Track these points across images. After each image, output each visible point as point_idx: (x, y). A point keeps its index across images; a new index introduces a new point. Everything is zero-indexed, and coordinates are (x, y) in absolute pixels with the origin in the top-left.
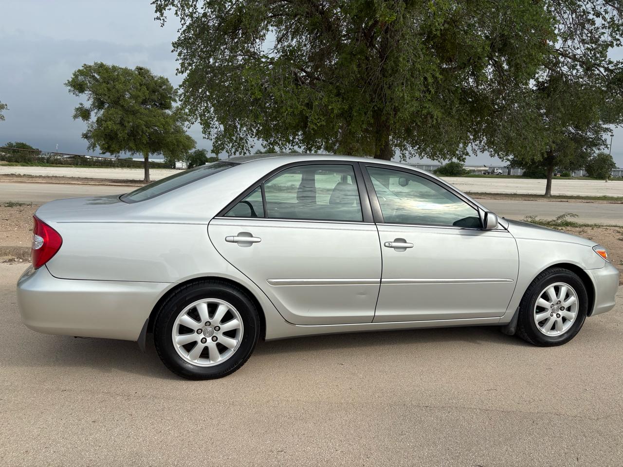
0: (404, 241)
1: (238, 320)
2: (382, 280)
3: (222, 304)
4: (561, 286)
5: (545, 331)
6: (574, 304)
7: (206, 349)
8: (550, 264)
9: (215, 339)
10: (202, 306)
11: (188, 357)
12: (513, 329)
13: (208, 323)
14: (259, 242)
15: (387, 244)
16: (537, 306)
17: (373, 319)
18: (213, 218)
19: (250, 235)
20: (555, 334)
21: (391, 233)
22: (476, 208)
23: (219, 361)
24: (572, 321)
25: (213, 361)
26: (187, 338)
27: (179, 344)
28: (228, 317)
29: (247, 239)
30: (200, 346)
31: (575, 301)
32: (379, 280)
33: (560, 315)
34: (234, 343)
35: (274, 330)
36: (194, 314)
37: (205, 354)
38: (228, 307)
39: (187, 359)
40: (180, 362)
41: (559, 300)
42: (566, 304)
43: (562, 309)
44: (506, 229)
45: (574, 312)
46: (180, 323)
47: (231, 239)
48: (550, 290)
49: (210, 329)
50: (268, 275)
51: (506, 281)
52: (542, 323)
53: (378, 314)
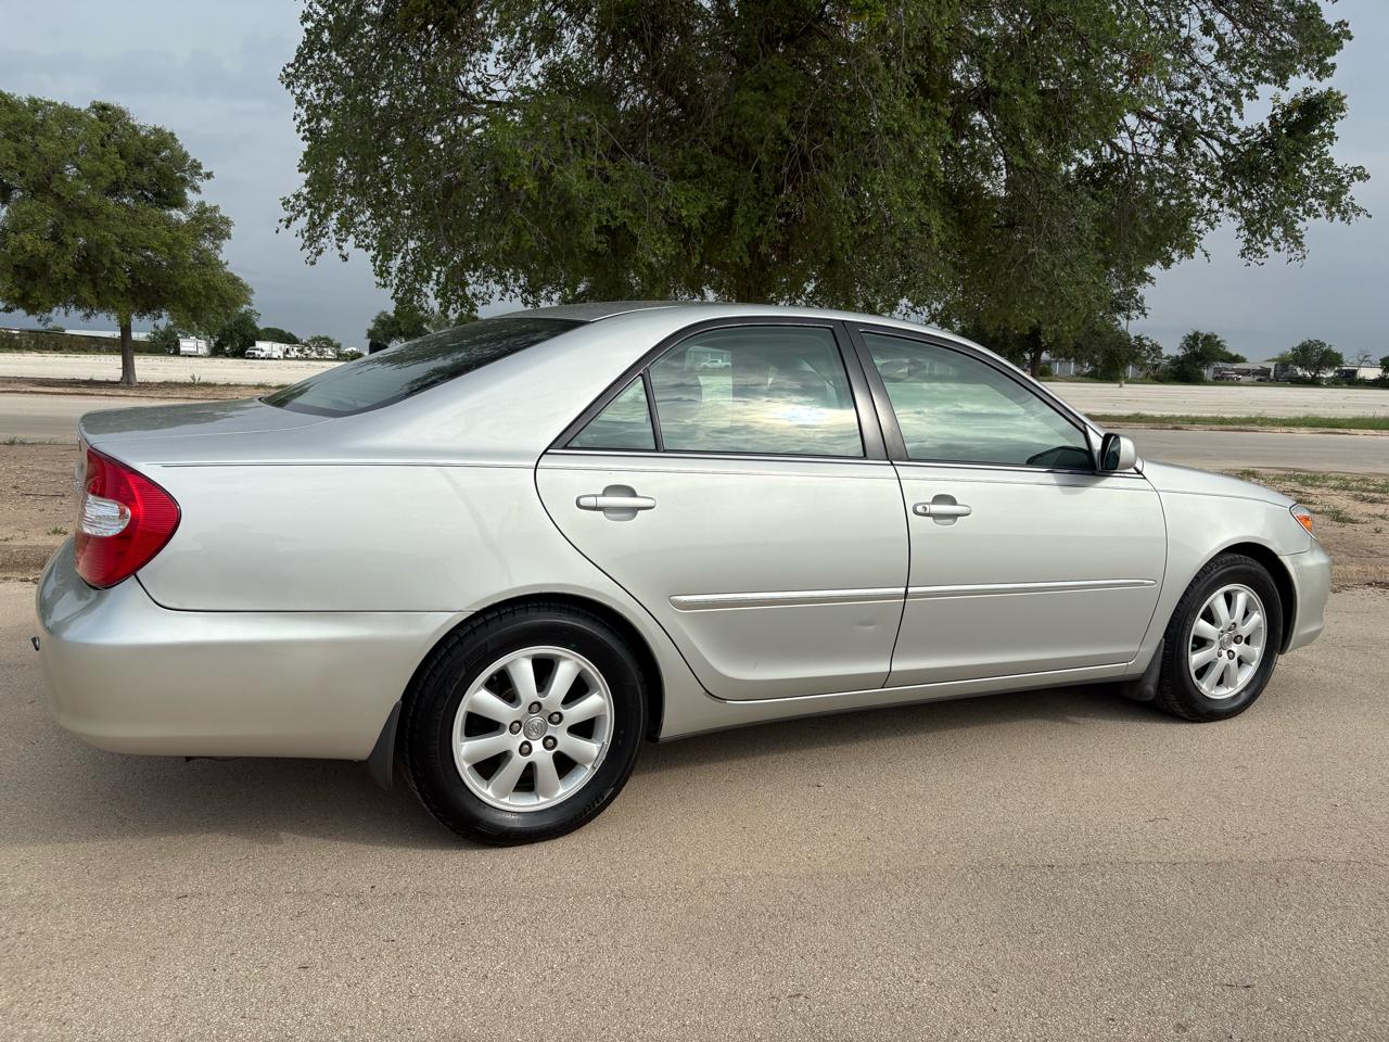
0: (951, 500)
1: (601, 695)
2: (910, 590)
3: (566, 659)
4: (1237, 590)
5: (1206, 687)
6: (1257, 628)
7: (531, 767)
8: (1222, 544)
9: (550, 742)
10: (521, 666)
11: (489, 792)
12: (1151, 688)
13: (536, 707)
14: (653, 507)
16: (1195, 637)
17: (887, 679)
18: (545, 452)
19: (632, 493)
20: (1224, 693)
21: (924, 482)
22: (1081, 427)
23: (560, 797)
24: (1253, 664)
25: (545, 796)
26: (485, 745)
27: (467, 760)
28: (579, 689)
30: (518, 763)
31: (1260, 623)
32: (904, 589)
33: (1234, 653)
34: (592, 750)
35: (681, 714)
36: (503, 686)
37: (527, 782)
38: (578, 664)
39: (486, 796)
40: (471, 806)
41: (1233, 621)
42: (1244, 630)
43: (1237, 640)
44: (1139, 473)
45: (1258, 645)
46: (470, 710)
47: (591, 501)
48: (1218, 600)
49: (537, 719)
50: (672, 588)
51: (1142, 584)
52: (1202, 672)
53: (897, 667)
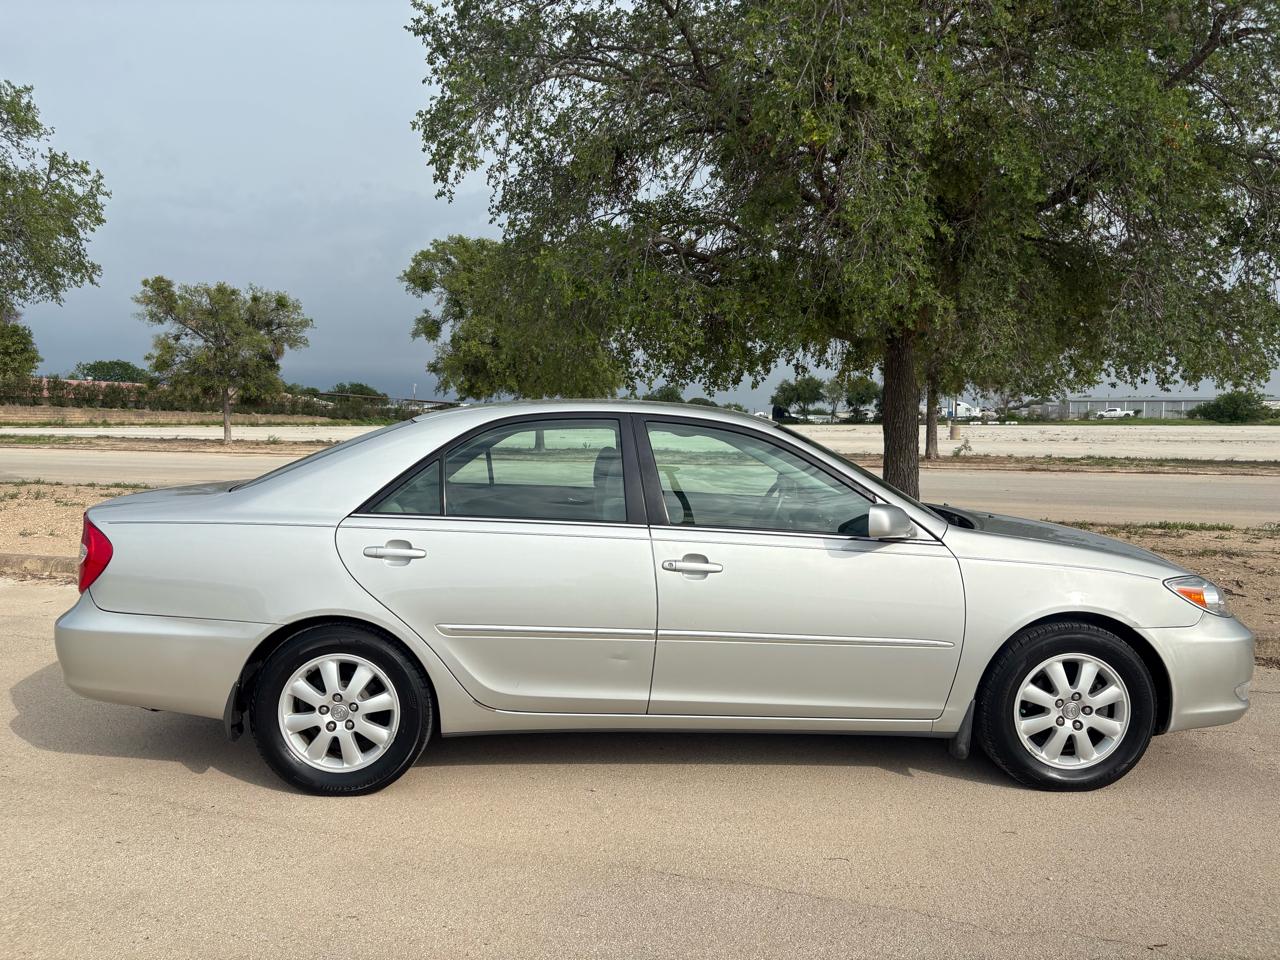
0: (703, 559)
1: (390, 695)
2: (659, 632)
4: (1081, 660)
5: (1046, 754)
6: (1117, 702)
7: (335, 740)
9: (350, 725)
10: (328, 667)
11: (306, 754)
12: (963, 746)
13: (338, 697)
14: (424, 557)
15: (666, 565)
16: (1023, 702)
17: (648, 707)
18: (349, 516)
19: (408, 546)
20: (1073, 763)
21: (674, 542)
22: (871, 497)
23: (360, 765)
24: (1115, 739)
25: (348, 762)
27: (290, 729)
28: (374, 687)
29: (403, 553)
30: (325, 737)
31: (1119, 697)
32: (653, 632)
33: (1082, 724)
34: (383, 735)
36: (316, 679)
37: (335, 750)
38: (372, 671)
39: (303, 755)
41: (1076, 691)
42: (1098, 701)
43: (1087, 710)
44: (938, 539)
45: (1121, 720)
46: (292, 694)
47: (373, 551)
48: (1053, 669)
49: (341, 707)
50: (438, 616)
51: (937, 645)
52: (1042, 738)
53: (657, 696)
